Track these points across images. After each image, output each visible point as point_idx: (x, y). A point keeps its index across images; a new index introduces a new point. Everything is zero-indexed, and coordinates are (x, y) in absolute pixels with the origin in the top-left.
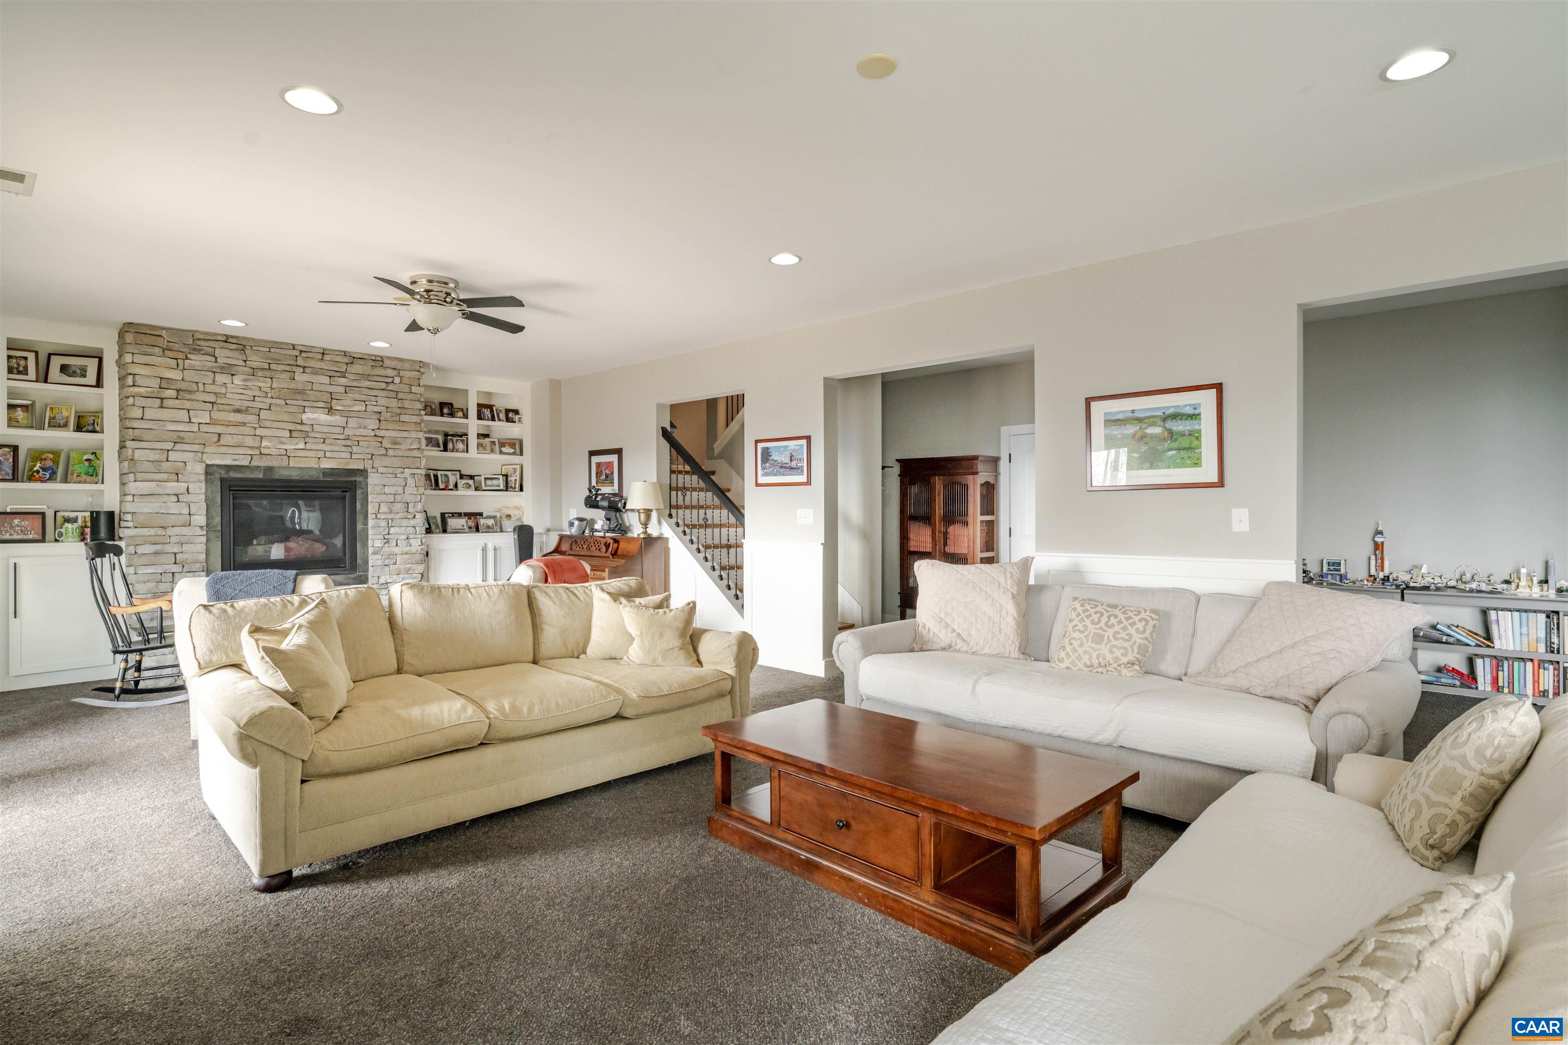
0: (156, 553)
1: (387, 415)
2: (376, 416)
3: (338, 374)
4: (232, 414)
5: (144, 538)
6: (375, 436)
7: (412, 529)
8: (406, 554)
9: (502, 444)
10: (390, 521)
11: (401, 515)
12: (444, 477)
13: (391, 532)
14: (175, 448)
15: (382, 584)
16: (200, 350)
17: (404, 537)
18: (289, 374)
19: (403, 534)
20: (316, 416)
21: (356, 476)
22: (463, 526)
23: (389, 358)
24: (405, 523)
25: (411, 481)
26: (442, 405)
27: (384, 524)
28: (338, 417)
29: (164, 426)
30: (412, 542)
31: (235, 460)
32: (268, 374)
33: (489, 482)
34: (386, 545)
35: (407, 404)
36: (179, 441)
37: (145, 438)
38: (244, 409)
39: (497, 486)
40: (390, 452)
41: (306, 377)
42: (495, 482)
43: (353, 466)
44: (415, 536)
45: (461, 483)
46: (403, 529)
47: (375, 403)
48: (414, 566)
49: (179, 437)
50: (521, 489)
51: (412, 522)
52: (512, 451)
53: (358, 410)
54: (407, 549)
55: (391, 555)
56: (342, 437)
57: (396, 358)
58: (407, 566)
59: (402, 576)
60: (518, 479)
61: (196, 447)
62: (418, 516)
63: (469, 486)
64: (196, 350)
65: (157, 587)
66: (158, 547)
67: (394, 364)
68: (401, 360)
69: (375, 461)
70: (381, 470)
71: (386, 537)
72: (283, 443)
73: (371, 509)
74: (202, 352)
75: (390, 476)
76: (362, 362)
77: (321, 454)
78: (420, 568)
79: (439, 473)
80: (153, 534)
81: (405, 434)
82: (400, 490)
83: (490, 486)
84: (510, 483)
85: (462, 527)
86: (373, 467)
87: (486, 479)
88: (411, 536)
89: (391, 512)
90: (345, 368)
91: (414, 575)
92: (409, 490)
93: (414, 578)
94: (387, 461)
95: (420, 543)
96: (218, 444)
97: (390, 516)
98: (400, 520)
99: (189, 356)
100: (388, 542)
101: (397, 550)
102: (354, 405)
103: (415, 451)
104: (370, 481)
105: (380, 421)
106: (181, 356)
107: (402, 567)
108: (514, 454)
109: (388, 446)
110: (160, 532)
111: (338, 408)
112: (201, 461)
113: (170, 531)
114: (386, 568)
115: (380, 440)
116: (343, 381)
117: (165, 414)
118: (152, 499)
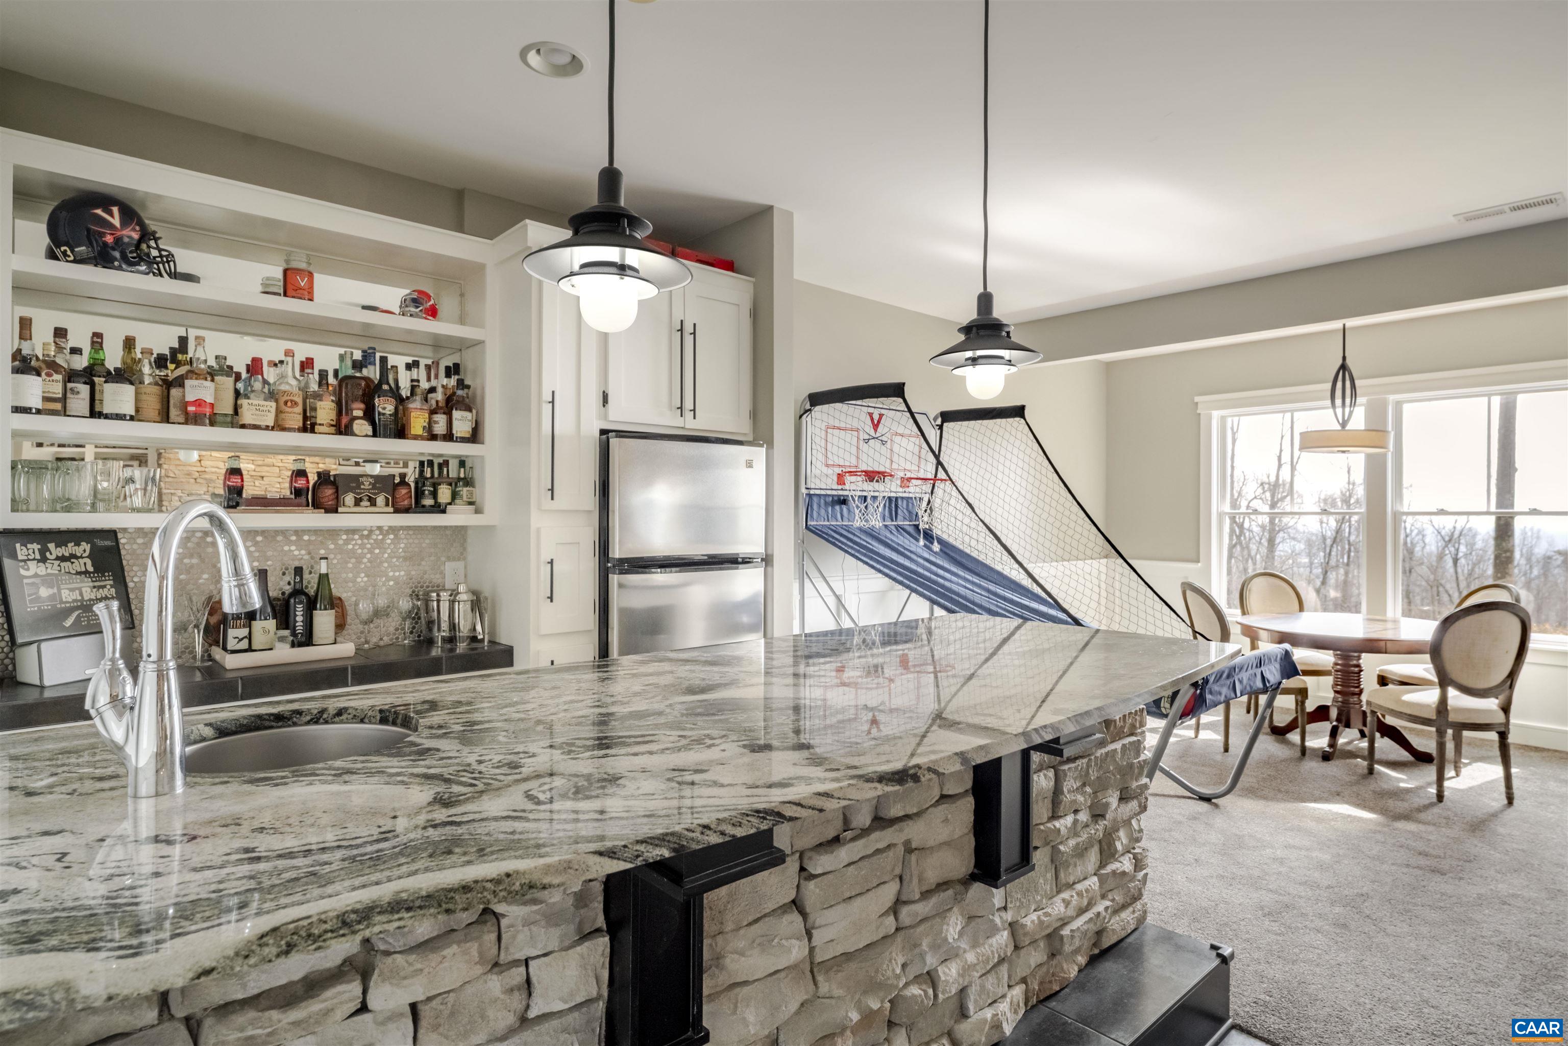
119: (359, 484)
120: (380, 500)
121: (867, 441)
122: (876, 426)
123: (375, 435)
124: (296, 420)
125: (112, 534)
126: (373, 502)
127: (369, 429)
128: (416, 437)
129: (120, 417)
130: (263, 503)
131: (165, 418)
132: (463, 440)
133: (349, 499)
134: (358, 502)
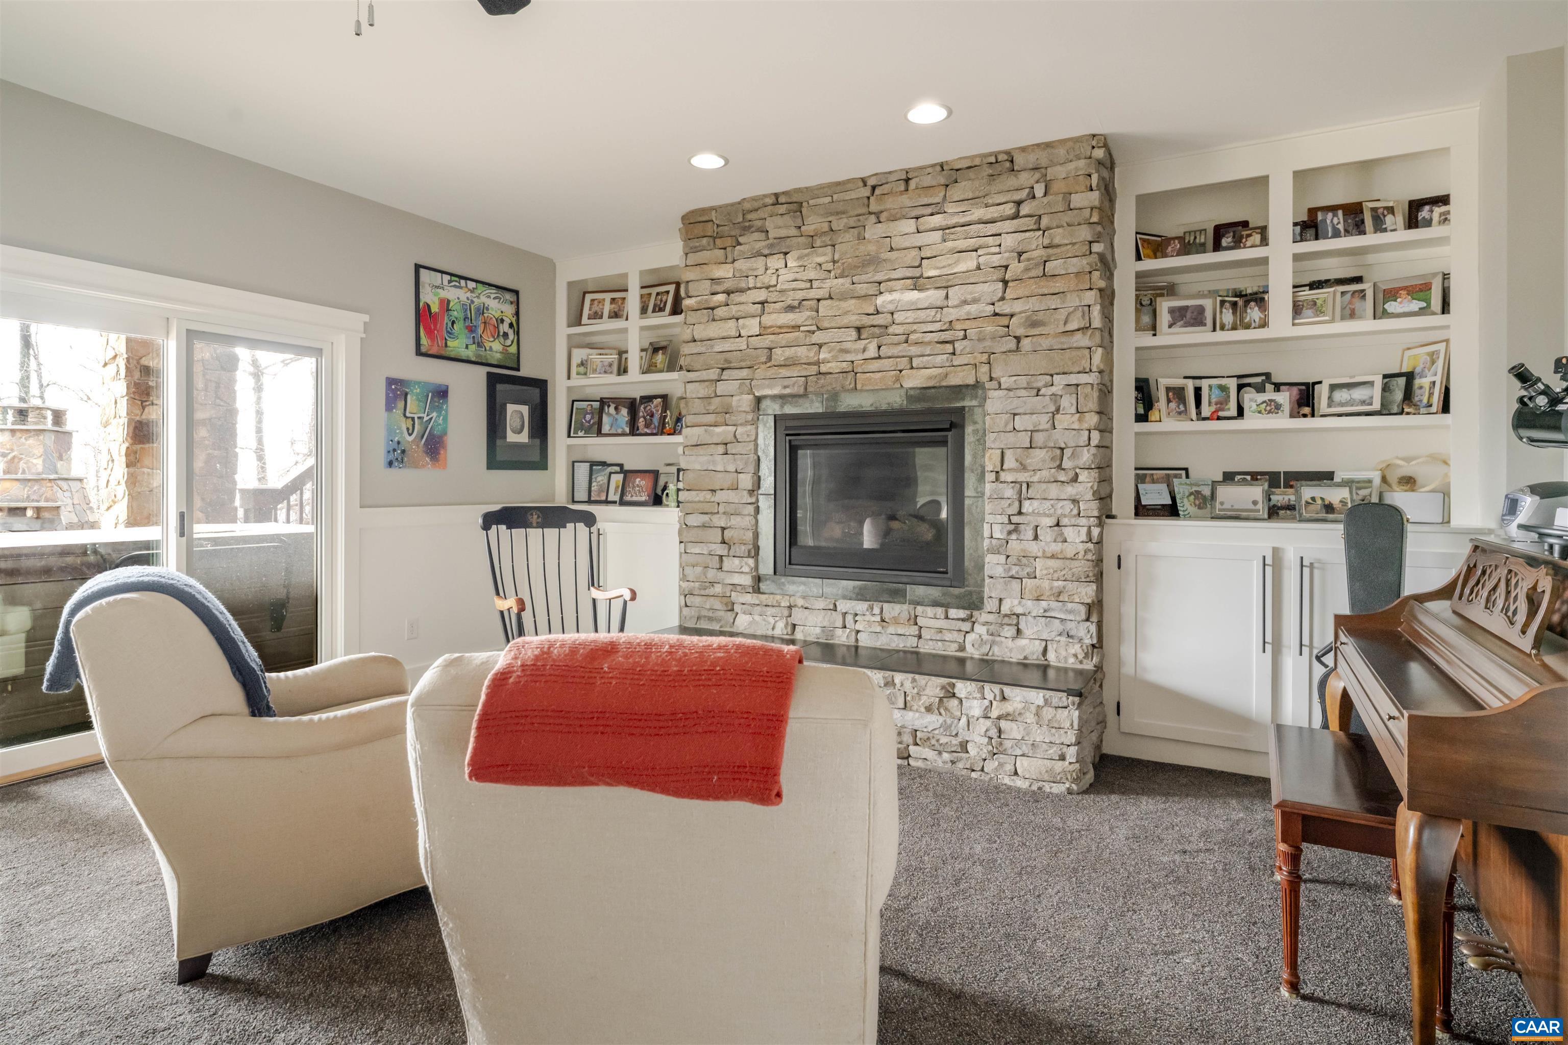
0: (704, 526)
1: (1016, 268)
2: (999, 274)
3: (929, 210)
4: (783, 315)
5: (693, 505)
6: (996, 314)
7: (1069, 506)
8: (1053, 557)
9: (1391, 294)
10: (1024, 486)
11: (1045, 474)
12: (1216, 392)
13: (1024, 510)
14: (723, 378)
15: (1006, 615)
16: (750, 227)
17: (1051, 521)
18: (855, 231)
19: (1050, 516)
20: (896, 296)
21: (963, 399)
22: (1255, 503)
23: (1023, 149)
24: (1054, 491)
25: (1067, 403)
26: (1220, 231)
27: (1009, 492)
28: (931, 292)
29: (712, 347)
30: (1069, 533)
31: (785, 387)
32: (827, 239)
33: (1341, 395)
34: (1014, 536)
35: (1058, 236)
36: (726, 366)
37: (697, 366)
38: (796, 303)
39: (1363, 402)
40: (1025, 342)
41: (881, 230)
42: (1358, 394)
43: (955, 380)
44: (1073, 521)
45: (1251, 398)
46: (1048, 504)
47: (997, 250)
48: (1070, 585)
49: (726, 361)
50: (1446, 408)
51: (1070, 490)
52: (1415, 305)
53: (964, 269)
54: (1056, 547)
55: (1026, 557)
56: (937, 326)
57: (1038, 145)
58: (1056, 584)
59: (1044, 604)
60: (1438, 379)
61: (744, 373)
62: (1083, 476)
63: (1277, 407)
64: (746, 229)
65: (705, 574)
66: (706, 518)
67: (1031, 159)
68: (1048, 145)
69: (994, 365)
70: (1006, 382)
71: (1015, 519)
72: (846, 351)
73: (991, 461)
74: (753, 229)
75: (1023, 393)
76: (971, 174)
77: (903, 363)
78: (1088, 592)
79: (1205, 384)
80: (702, 499)
81: (1054, 302)
82: (1043, 421)
83: (1342, 404)
84: (1417, 392)
85: (1252, 507)
86: (991, 379)
87: (1333, 387)
88: (1065, 521)
89: (1024, 468)
90: (942, 194)
91: (1070, 606)
92: (1063, 421)
93: (1070, 612)
94: (1017, 363)
95: (1084, 537)
96: (768, 365)
97: (1023, 477)
98: (1044, 486)
99: (741, 240)
100: (1016, 529)
101: (1034, 548)
102: (957, 262)
103: (1079, 335)
104: (990, 406)
105: (1005, 283)
106: (729, 242)
107: (1046, 584)
108: (1422, 312)
109: (1020, 332)
110: (708, 496)
111: (932, 273)
112: (751, 392)
113: (720, 496)
114: (1016, 585)
115: (1005, 321)
116: (937, 220)
117: (714, 330)
118: (700, 450)
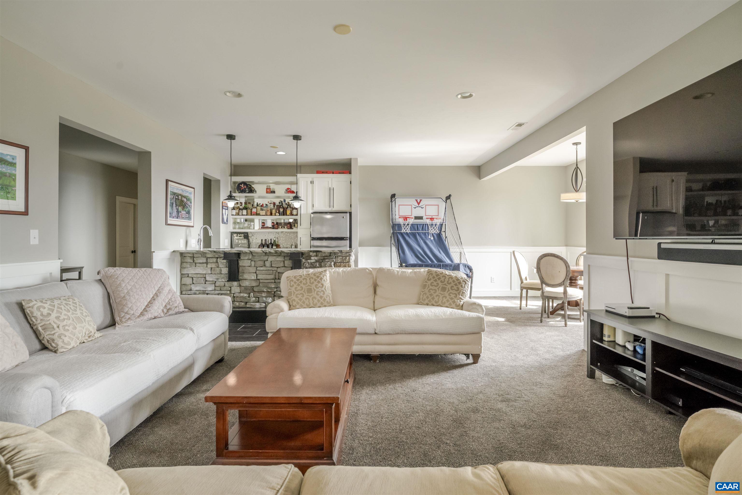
119: (281, 224)
120: (285, 227)
121: (415, 208)
122: (419, 204)
123: (280, 215)
124: (269, 213)
125: (247, 233)
126: (284, 227)
127: (279, 214)
128: (288, 215)
129: (244, 215)
130: (267, 228)
131: (251, 215)
132: (295, 215)
133: (280, 227)
134: (282, 228)
